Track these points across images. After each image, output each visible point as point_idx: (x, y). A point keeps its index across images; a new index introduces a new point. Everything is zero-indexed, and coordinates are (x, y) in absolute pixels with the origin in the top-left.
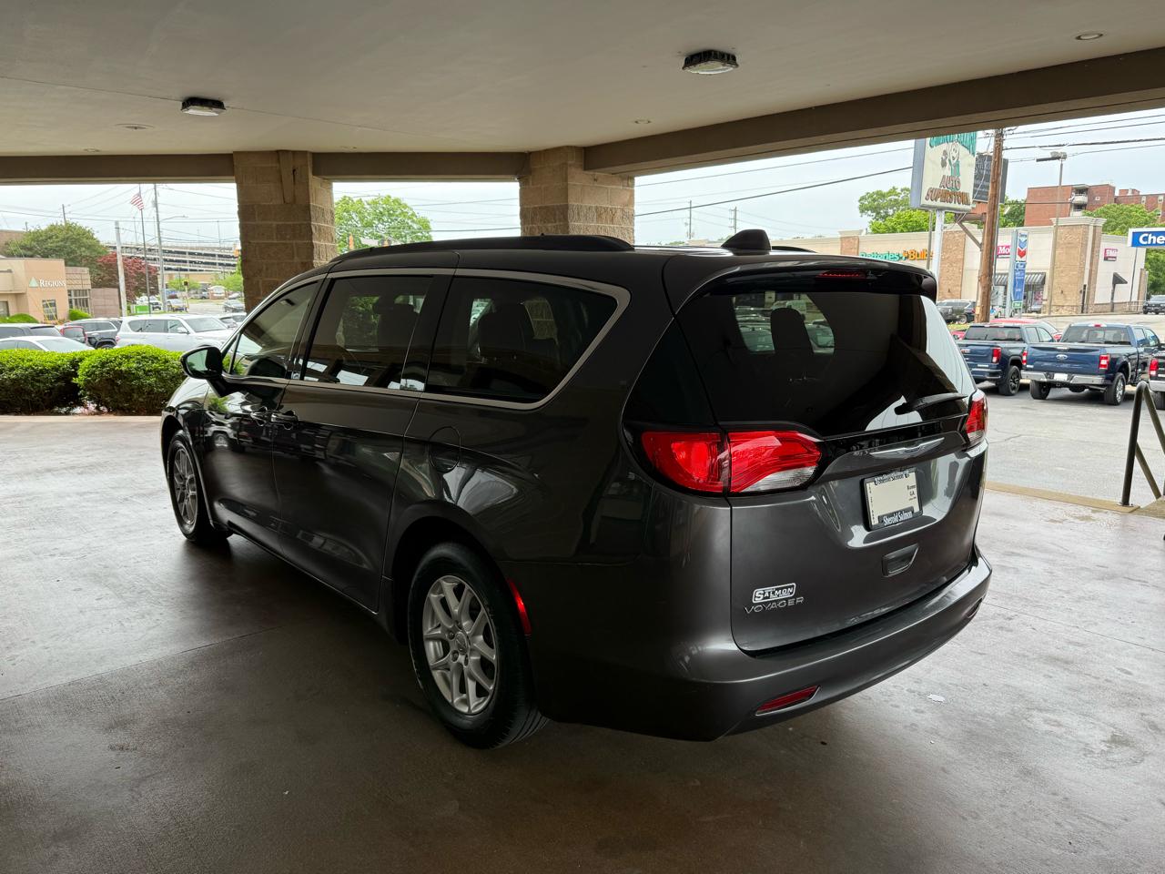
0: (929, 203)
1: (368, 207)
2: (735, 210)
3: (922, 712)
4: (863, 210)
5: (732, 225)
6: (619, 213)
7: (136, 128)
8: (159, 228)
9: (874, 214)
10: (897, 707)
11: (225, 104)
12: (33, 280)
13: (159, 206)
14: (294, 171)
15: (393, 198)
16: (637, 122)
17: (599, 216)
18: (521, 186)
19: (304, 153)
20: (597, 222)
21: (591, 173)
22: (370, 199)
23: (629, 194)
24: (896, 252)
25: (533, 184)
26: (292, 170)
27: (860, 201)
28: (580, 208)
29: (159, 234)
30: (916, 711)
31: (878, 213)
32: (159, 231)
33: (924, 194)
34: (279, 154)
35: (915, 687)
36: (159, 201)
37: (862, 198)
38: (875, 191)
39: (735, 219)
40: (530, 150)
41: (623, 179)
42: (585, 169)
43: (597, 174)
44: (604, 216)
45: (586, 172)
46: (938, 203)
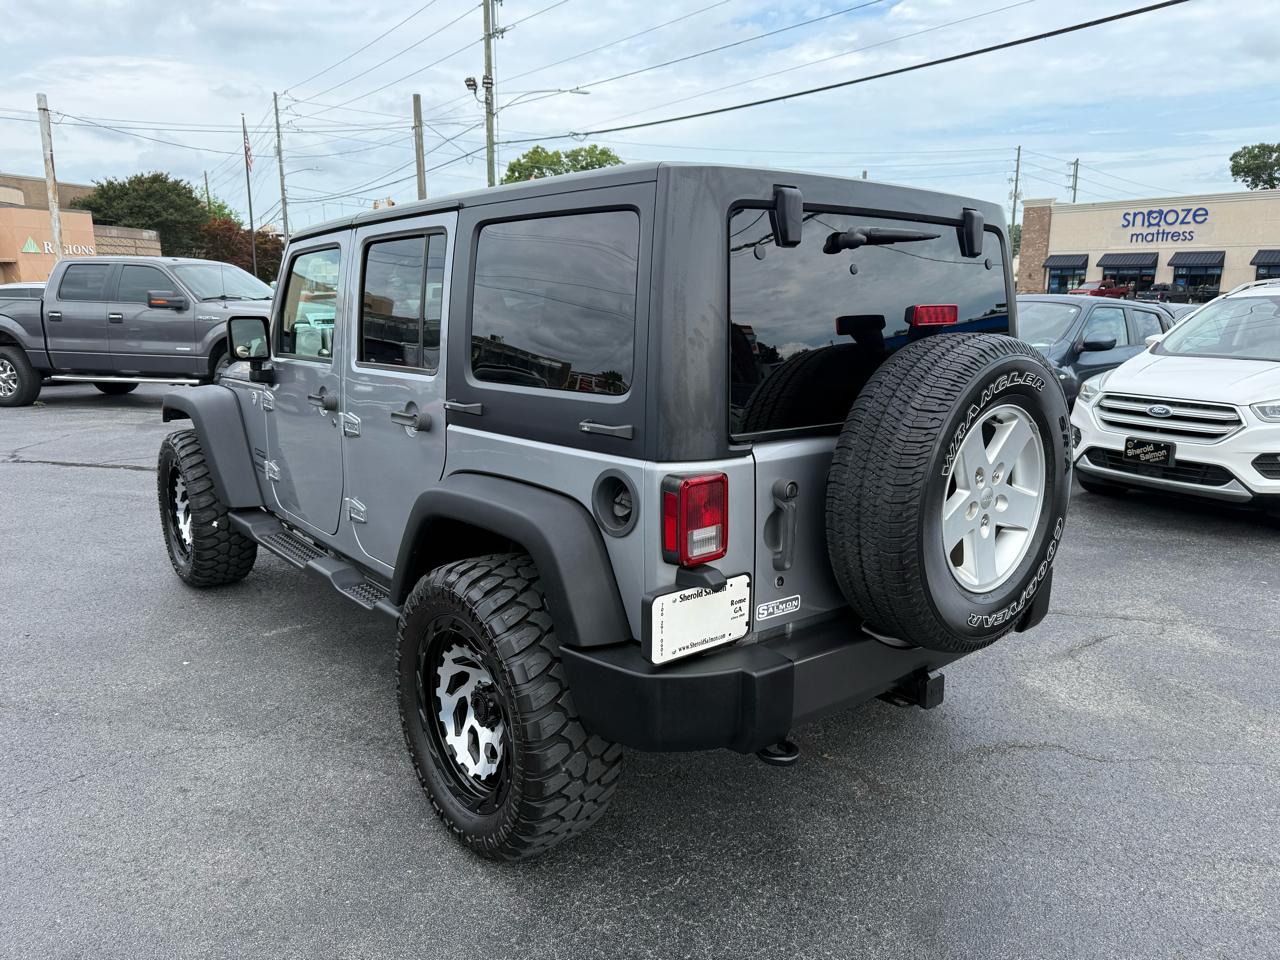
1: (565, 160)
2: (1076, 163)
4: (1236, 171)
5: (1071, 183)
8: (283, 185)
9: (1249, 179)
12: (30, 241)
13: (284, 154)
15: (600, 148)
22: (569, 150)
27: (1231, 159)
29: (283, 194)
32: (283, 190)
36: (283, 147)
37: (1234, 157)
39: (1075, 176)
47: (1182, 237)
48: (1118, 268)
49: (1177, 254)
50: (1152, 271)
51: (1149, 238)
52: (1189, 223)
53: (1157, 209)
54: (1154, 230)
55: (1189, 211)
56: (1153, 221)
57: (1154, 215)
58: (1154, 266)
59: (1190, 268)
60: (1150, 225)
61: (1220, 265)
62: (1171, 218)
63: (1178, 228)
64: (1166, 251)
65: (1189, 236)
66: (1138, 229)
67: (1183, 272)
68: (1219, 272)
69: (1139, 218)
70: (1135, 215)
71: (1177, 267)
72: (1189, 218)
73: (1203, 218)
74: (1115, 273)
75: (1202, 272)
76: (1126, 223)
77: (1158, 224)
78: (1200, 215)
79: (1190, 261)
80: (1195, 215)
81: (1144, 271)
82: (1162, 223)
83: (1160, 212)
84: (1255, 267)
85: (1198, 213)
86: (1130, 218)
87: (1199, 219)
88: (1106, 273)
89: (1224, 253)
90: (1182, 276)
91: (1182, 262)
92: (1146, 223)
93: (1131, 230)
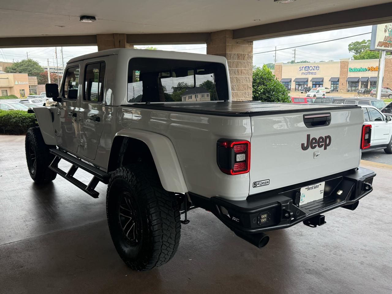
0: (379, 48)
2: (295, 50)
3: (366, 257)
4: (350, 50)
5: (294, 56)
6: (247, 56)
7: (62, 27)
9: (355, 52)
10: (356, 255)
11: (96, 18)
12: (16, 81)
14: (120, 41)
16: (255, 20)
17: (238, 57)
18: (207, 46)
19: (123, 34)
20: (238, 60)
21: (236, 40)
23: (251, 48)
24: (364, 67)
25: (212, 45)
26: (119, 41)
28: (230, 55)
30: (364, 257)
31: (357, 51)
32: (63, 62)
33: (376, 44)
34: (114, 35)
35: (364, 248)
36: (63, 51)
37: (350, 45)
38: (356, 41)
39: (295, 54)
40: (212, 31)
41: (248, 42)
42: (233, 39)
43: (238, 40)
44: (240, 57)
45: (234, 40)
46: (383, 48)
47: (314, 74)
48: (299, 82)
49: (313, 78)
50: (307, 83)
51: (306, 74)
52: (315, 70)
53: (307, 66)
54: (307, 71)
55: (315, 67)
56: (307, 69)
57: (307, 68)
58: (307, 81)
59: (316, 82)
60: (306, 70)
61: (323, 81)
62: (311, 68)
63: (312, 71)
64: (310, 77)
65: (315, 74)
66: (303, 71)
67: (314, 83)
68: (322, 83)
69: (303, 68)
70: (302, 67)
71: (313, 82)
72: (315, 69)
73: (318, 68)
74: (298, 83)
75: (319, 83)
76: (300, 70)
77: (308, 70)
78: (317, 68)
79: (315, 80)
80: (316, 68)
81: (305, 83)
82: (309, 70)
83: (308, 67)
84: (331, 82)
85: (317, 67)
86: (301, 68)
87: (317, 69)
88: (296, 83)
89: (323, 78)
90: (314, 84)
91: (313, 81)
92: (305, 70)
93: (302, 72)
